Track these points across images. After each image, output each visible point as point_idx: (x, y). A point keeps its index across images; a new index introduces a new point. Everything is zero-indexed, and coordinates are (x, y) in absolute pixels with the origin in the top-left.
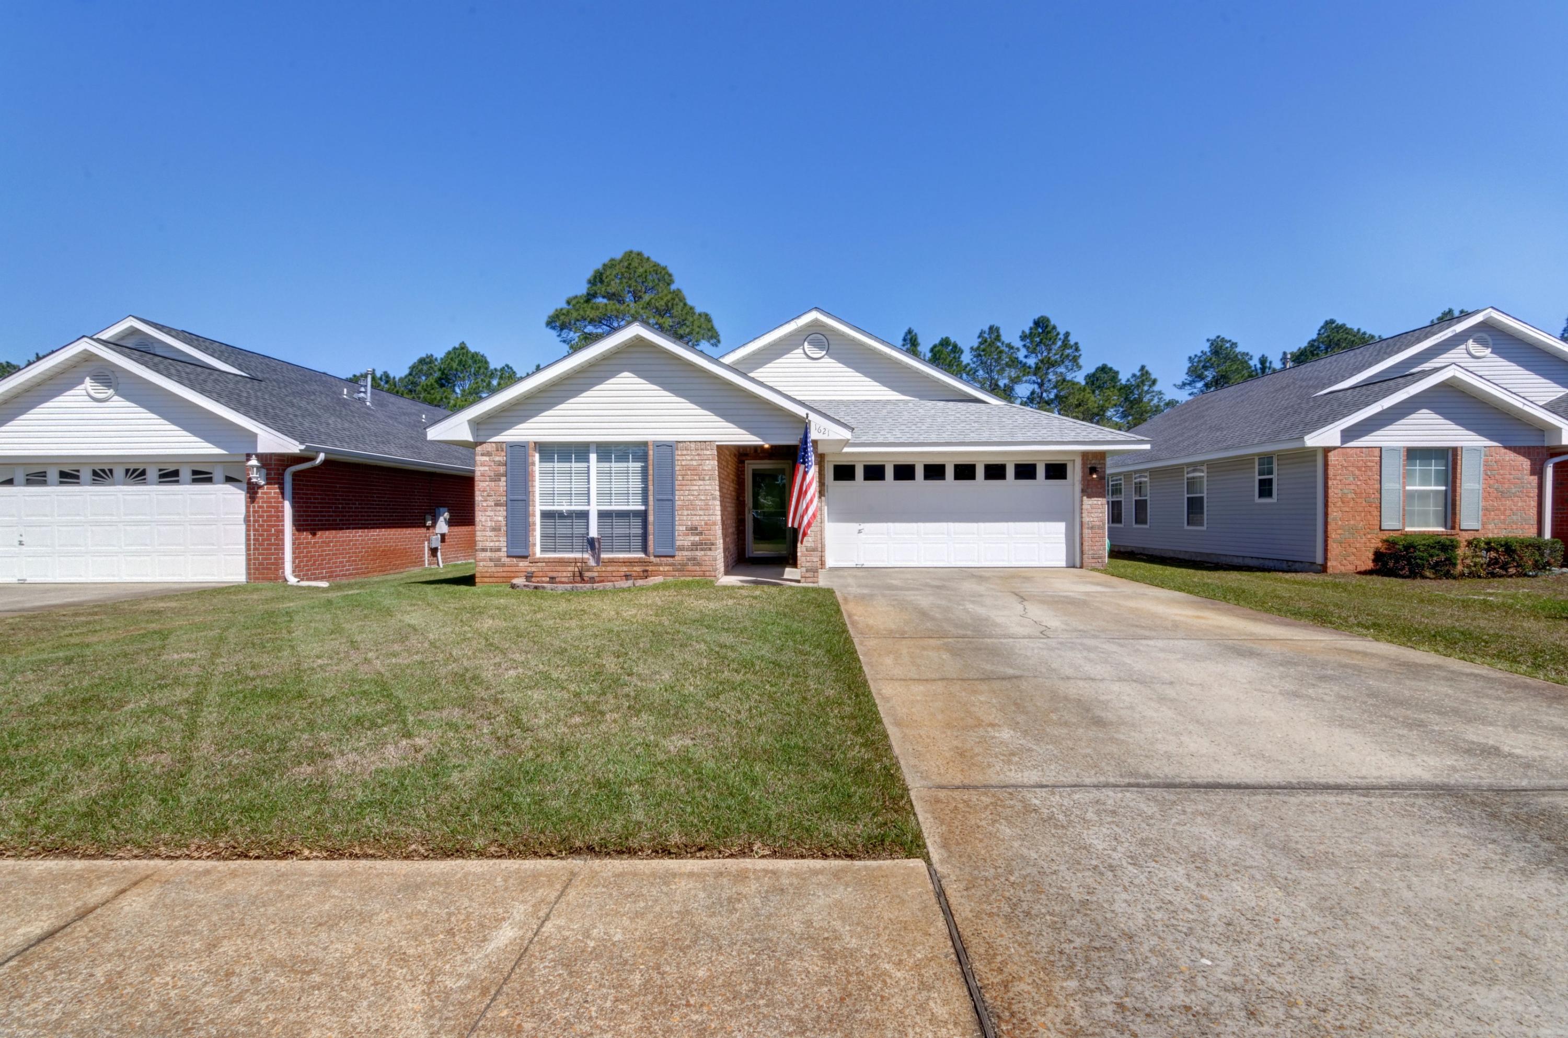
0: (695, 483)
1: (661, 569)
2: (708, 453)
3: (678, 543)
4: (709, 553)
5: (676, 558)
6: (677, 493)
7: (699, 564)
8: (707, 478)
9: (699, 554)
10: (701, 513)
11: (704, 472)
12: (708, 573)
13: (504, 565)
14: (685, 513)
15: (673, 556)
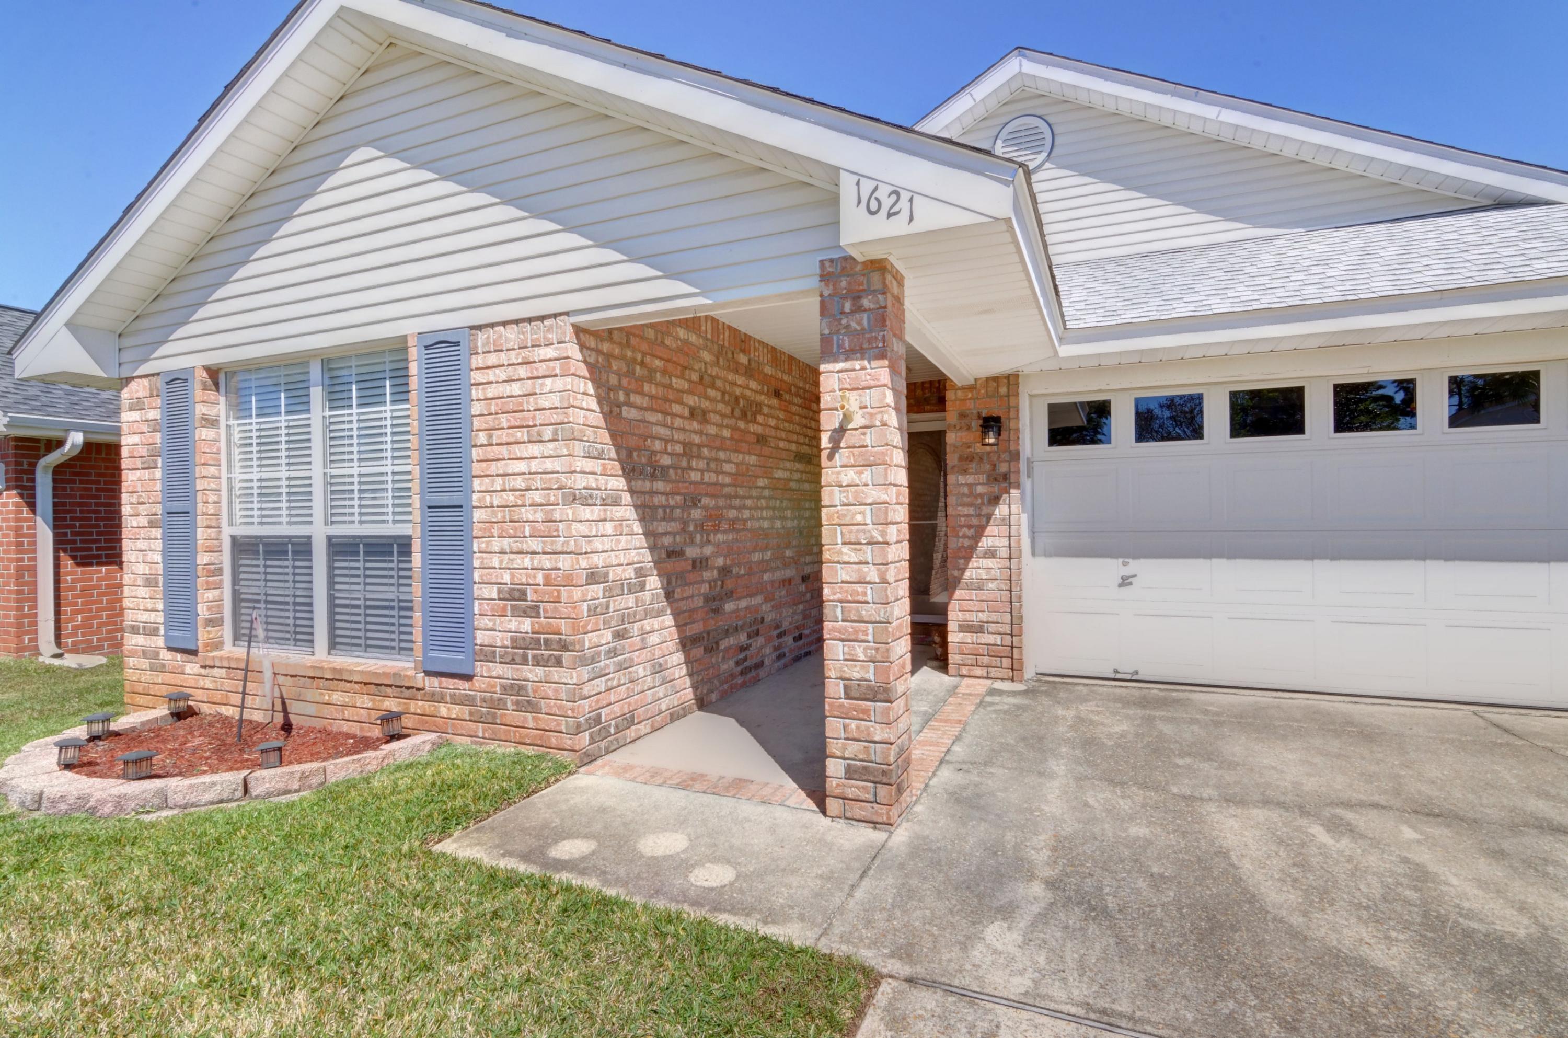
0: (518, 450)
1: (443, 710)
2: (550, 352)
3: (481, 637)
4: (555, 673)
5: (478, 682)
6: (477, 484)
7: (530, 707)
8: (548, 433)
9: (533, 673)
10: (534, 544)
11: (540, 418)
12: (554, 739)
13: (162, 669)
14: (496, 544)
15: (468, 677)
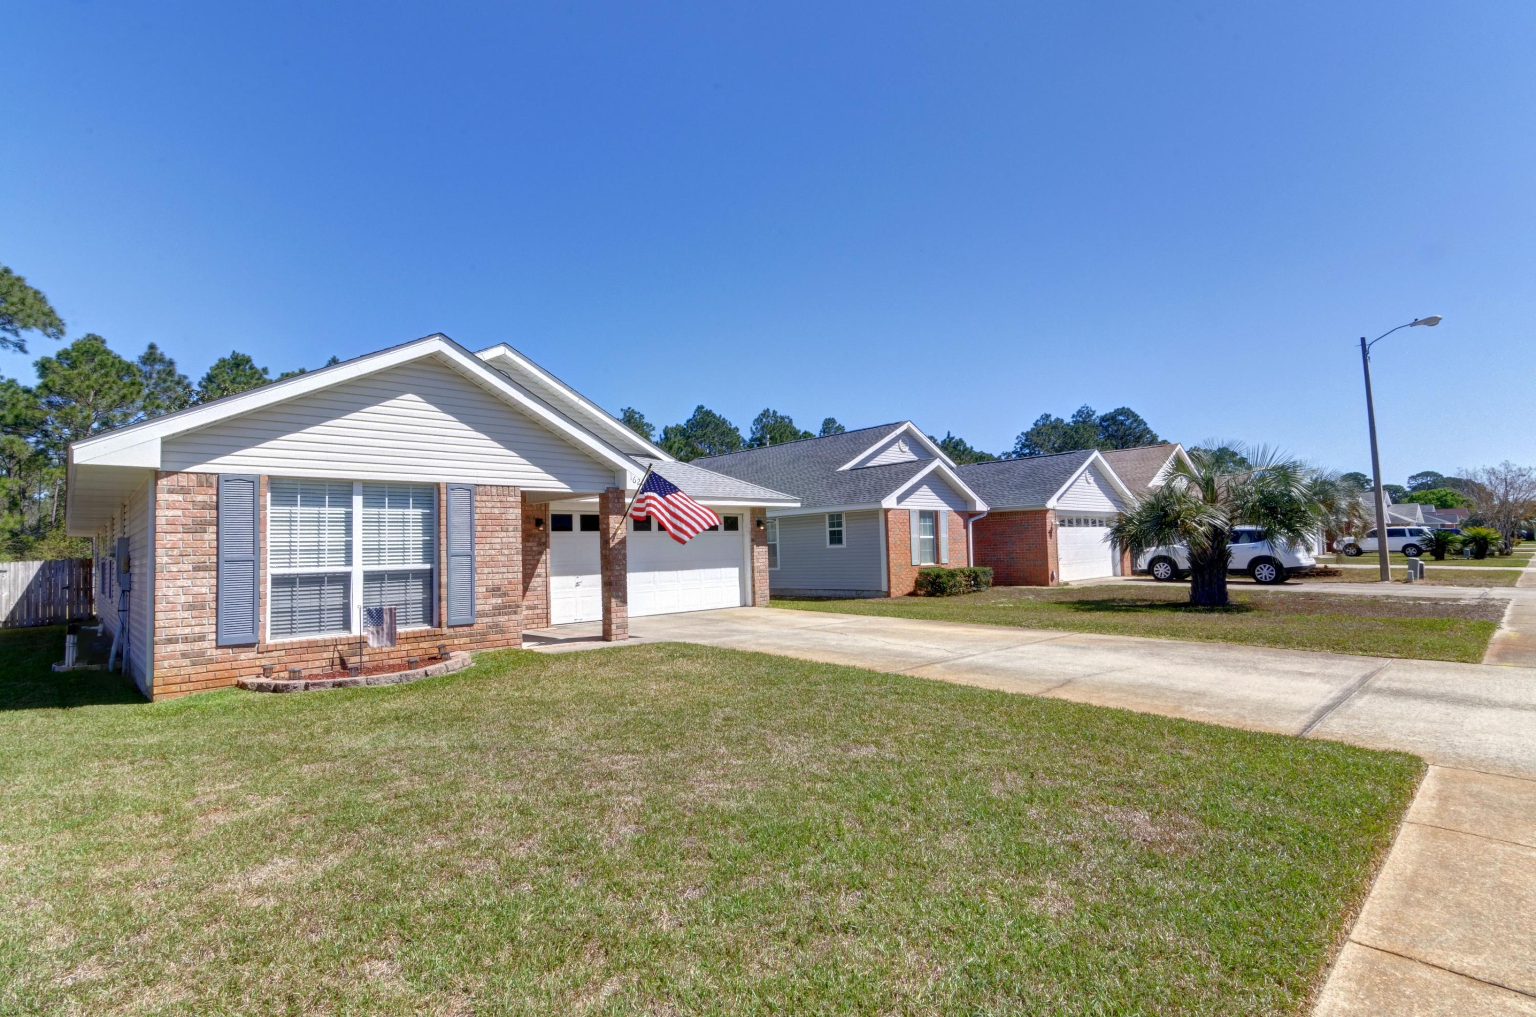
0: (496, 534)
1: (456, 642)
2: (512, 499)
3: (478, 608)
4: (513, 617)
5: (475, 626)
6: (477, 547)
7: (502, 632)
8: (511, 528)
9: (502, 619)
10: (504, 570)
11: (508, 522)
12: (512, 642)
13: (210, 661)
14: (486, 570)
15: (471, 625)
